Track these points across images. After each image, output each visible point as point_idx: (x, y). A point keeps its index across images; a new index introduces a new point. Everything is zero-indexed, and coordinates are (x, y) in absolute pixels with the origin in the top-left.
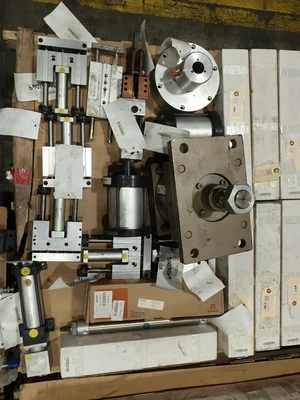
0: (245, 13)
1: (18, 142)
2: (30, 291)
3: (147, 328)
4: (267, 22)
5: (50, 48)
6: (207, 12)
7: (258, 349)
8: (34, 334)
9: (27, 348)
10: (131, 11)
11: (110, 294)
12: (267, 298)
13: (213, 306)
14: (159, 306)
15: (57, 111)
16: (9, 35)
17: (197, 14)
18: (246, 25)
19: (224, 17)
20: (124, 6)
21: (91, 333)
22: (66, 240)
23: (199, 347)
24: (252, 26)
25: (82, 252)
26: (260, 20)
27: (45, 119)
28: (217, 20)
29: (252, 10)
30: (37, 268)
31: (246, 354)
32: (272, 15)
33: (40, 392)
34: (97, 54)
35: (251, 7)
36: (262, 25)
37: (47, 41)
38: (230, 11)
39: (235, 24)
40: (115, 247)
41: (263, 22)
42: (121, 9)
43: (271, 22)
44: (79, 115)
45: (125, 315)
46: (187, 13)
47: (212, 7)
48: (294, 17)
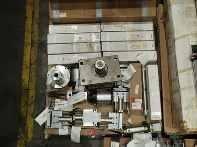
0: (32, 52)
1: (82, 134)
2: (132, 130)
3: (146, 90)
4: (35, 43)
6: (33, 66)
7: (154, 49)
8: (147, 129)
9: (151, 131)
10: (34, 94)
11: (133, 104)
12: (136, 46)
13: (138, 67)
14: (137, 86)
15: (71, 121)
16: (46, 137)
17: (34, 70)
18: (37, 51)
19: (34, 60)
20: (33, 97)
21: (147, 109)
22: (115, 118)
23: (153, 70)
24: (37, 49)
25: (119, 113)
26: (34, 46)
27: (74, 125)
28: (35, 62)
30: (124, 127)
31: (156, 55)
32: (32, 41)
33: (168, 126)
34: (52, 108)
35: (30, 49)
36: (36, 45)
37: (48, 124)
38: (32, 57)
39: (36, 55)
41: (35, 45)
42: (34, 98)
43: (35, 41)
44: (72, 114)
45: (140, 98)
46: (34, 74)
47: (31, 64)
48: (32, 32)
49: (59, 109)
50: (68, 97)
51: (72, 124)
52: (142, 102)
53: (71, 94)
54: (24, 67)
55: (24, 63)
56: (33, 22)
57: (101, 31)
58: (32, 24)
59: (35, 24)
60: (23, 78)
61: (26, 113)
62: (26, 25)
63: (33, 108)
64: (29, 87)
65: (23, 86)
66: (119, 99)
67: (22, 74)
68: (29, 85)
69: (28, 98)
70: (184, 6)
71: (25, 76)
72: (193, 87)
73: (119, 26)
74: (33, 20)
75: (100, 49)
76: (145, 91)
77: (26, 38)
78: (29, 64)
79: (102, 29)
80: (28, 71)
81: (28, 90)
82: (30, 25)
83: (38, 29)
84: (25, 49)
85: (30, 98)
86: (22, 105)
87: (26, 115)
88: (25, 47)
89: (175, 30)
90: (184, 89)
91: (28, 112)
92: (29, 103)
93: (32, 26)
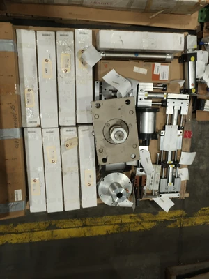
0: (65, 226)
1: (189, 149)
2: (192, 81)
3: (136, 53)
4: (50, 225)
5: (174, 192)
6: (87, 223)
7: (72, 33)
8: (193, 59)
9: (196, 51)
10: (128, 215)
11: (161, 78)
13: (106, 66)
14: (136, 69)
15: (174, 166)
16: (187, 195)
17: (93, 221)
18: (64, 220)
19: (78, 222)
20: (131, 217)
21: (165, 54)
22: (174, 105)
24: (60, 221)
25: (167, 98)
26: (55, 225)
27: (178, 161)
28: (81, 220)
29: (61, 228)
30: (185, 90)
32: (48, 229)
33: (188, 23)
35: (61, 230)
36: (54, 222)
37: (175, 195)
38: (74, 226)
39: (71, 220)
40: (151, 101)
41: (53, 224)
42: (132, 215)
43: (48, 225)
44: (164, 165)
45: (154, 66)
46: (99, 220)
47: (84, 225)
48: (32, 231)
49: (157, 183)
50: (143, 173)
51: (177, 165)
52: (159, 64)
53: (139, 169)
54: (87, 235)
55: (83, 235)
56: (14, 233)
57: (40, 126)
58: (17, 233)
59: (16, 229)
60: (105, 233)
61: (152, 222)
62: (20, 241)
63: (145, 214)
64: (118, 224)
65: (115, 231)
66: (149, 98)
67: (99, 235)
68: (115, 224)
69: (131, 223)
71: (100, 230)
74: (10, 233)
75: (72, 128)
77: (43, 239)
78: (85, 229)
79: (36, 125)
80: (94, 228)
81: (121, 224)
82: (19, 236)
83: (26, 224)
84: (61, 237)
85: (133, 221)
86: (142, 228)
87: (154, 221)
88: (57, 238)
91: (151, 219)
92: (138, 220)
93: (21, 233)
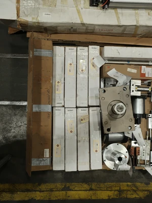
0: (76, 189)
3: (128, 61)
4: (65, 187)
6: (93, 187)
7: (87, 48)
10: (125, 183)
11: (147, 76)
13: (109, 67)
14: (129, 70)
17: (98, 186)
18: (75, 184)
19: (86, 186)
20: (128, 185)
21: (148, 62)
23: (110, 52)
24: (73, 183)
26: (69, 187)
28: (89, 184)
29: (73, 190)
31: (93, 46)
32: (63, 190)
35: (73, 192)
36: (68, 184)
38: (83, 189)
39: (80, 183)
40: (140, 92)
41: (67, 186)
43: (63, 186)
45: (141, 68)
46: (102, 185)
47: (91, 189)
48: (51, 190)
49: (148, 155)
50: (137, 145)
52: (145, 67)
53: (134, 142)
54: (93, 198)
55: (90, 197)
56: (38, 191)
57: (64, 106)
58: (40, 191)
59: (40, 187)
60: (107, 198)
61: (146, 191)
62: (42, 198)
63: (140, 184)
64: (117, 190)
65: (115, 197)
66: (138, 91)
67: (102, 199)
68: (115, 190)
69: (128, 190)
70: (41, 6)
71: (104, 195)
72: (136, 11)
73: (58, 86)
74: (35, 191)
75: (85, 109)
76: (130, 63)
77: (59, 198)
78: (91, 192)
79: (61, 105)
80: (98, 192)
81: (120, 191)
82: (42, 194)
83: (47, 184)
84: (73, 198)
85: (129, 188)
86: (137, 196)
88: (70, 198)
89: (71, 22)
90: (137, 22)
91: (144, 189)
92: (134, 188)
93: (43, 191)
